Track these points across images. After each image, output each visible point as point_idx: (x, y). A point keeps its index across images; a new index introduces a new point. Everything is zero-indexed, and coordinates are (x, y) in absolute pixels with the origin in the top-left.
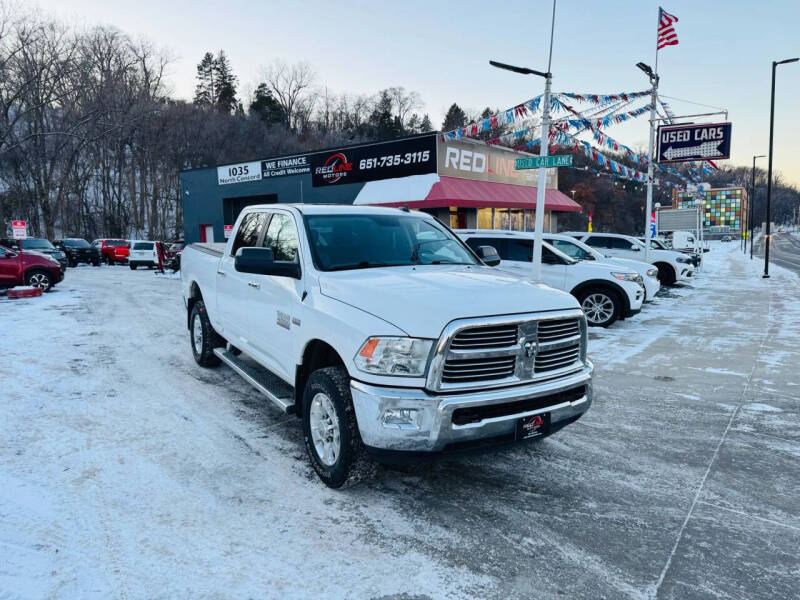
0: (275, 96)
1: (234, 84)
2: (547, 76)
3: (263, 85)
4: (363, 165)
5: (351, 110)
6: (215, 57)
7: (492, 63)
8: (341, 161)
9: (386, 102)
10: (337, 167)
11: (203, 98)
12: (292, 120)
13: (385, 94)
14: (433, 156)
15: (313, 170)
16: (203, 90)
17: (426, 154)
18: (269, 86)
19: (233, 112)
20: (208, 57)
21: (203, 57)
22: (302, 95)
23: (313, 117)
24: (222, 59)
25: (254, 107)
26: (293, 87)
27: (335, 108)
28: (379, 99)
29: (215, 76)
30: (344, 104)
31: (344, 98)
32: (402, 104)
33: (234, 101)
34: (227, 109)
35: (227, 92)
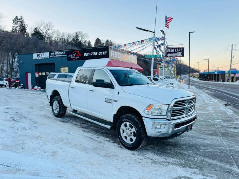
0: (41, 32)
1: (26, 27)
2: (154, 32)
3: (37, 28)
4: (85, 54)
5: (66, 38)
6: (19, 18)
7: (137, 28)
8: (77, 53)
9: (77, 36)
10: (76, 55)
11: (14, 31)
12: (46, 39)
13: (77, 33)
14: (108, 53)
15: (68, 56)
16: (15, 28)
17: (105, 52)
18: (38, 28)
19: (26, 36)
20: (17, 18)
21: (15, 17)
22: (49, 32)
23: (53, 39)
24: (22, 19)
25: (33, 35)
26: (46, 29)
27: (60, 36)
28: (75, 35)
29: (19, 24)
30: (63, 35)
31: (63, 34)
32: (82, 37)
33: (26, 32)
34: (24, 34)
35: (23, 29)
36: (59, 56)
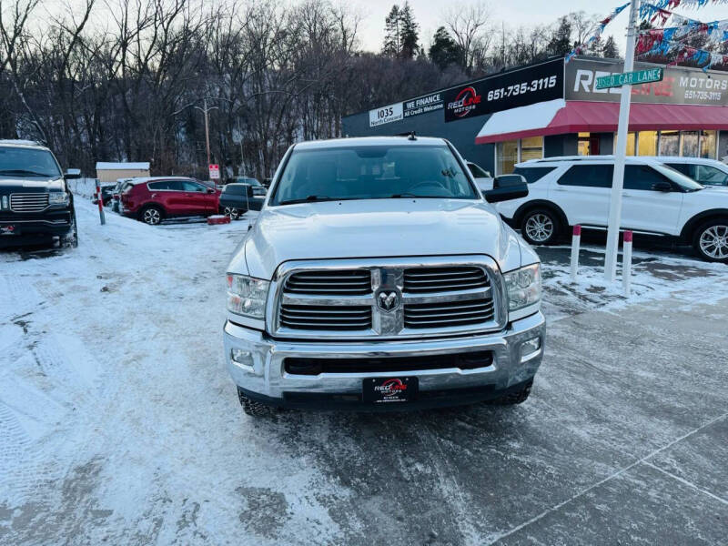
0: (453, 37)
1: (416, 31)
3: (443, 28)
4: (490, 97)
5: (527, 41)
6: (401, 8)
8: (471, 93)
9: (566, 28)
10: (466, 101)
11: (389, 49)
12: (469, 58)
13: (564, 20)
14: (560, 81)
15: (446, 106)
16: (389, 41)
17: (553, 79)
18: (448, 29)
19: (415, 57)
20: (395, 9)
22: (479, 33)
23: (488, 54)
24: (407, 9)
25: (434, 50)
26: (471, 26)
27: (511, 41)
28: (557, 27)
29: (400, 26)
30: (520, 36)
31: (521, 30)
33: (417, 47)
34: (411, 53)
35: (410, 39)
36: (426, 109)
